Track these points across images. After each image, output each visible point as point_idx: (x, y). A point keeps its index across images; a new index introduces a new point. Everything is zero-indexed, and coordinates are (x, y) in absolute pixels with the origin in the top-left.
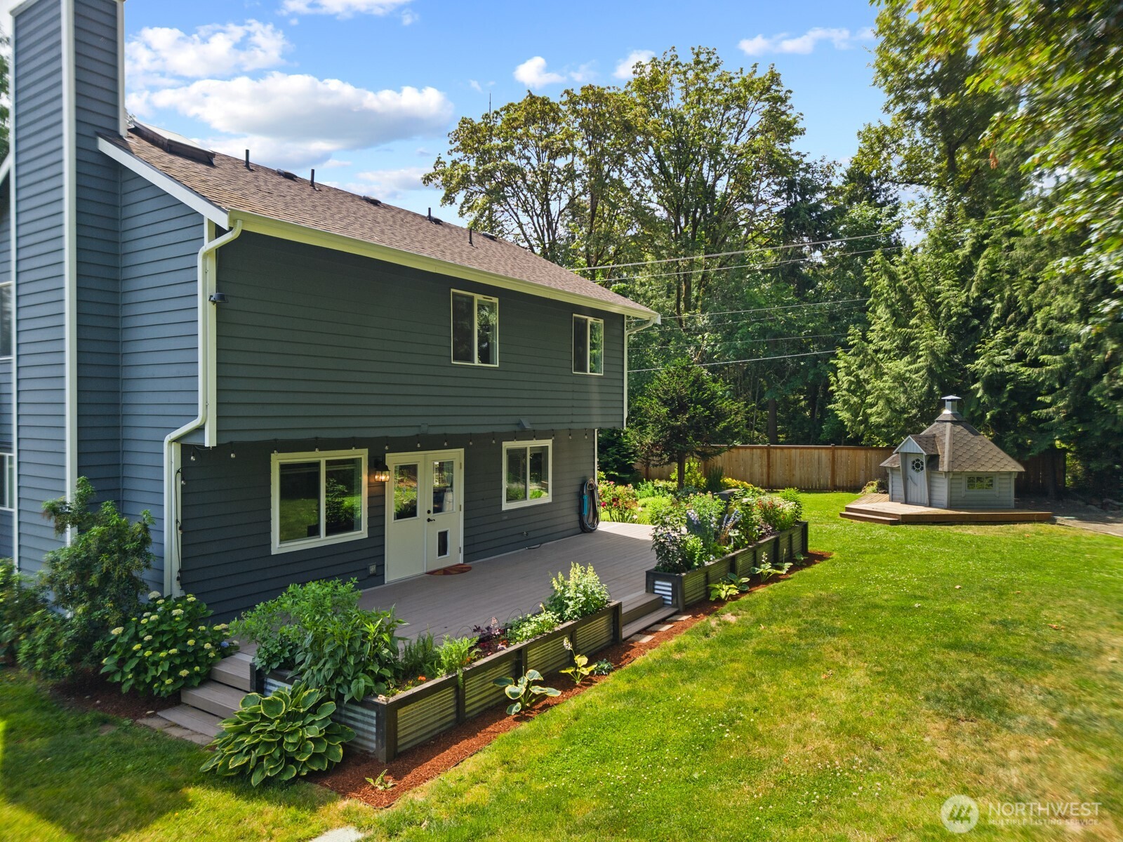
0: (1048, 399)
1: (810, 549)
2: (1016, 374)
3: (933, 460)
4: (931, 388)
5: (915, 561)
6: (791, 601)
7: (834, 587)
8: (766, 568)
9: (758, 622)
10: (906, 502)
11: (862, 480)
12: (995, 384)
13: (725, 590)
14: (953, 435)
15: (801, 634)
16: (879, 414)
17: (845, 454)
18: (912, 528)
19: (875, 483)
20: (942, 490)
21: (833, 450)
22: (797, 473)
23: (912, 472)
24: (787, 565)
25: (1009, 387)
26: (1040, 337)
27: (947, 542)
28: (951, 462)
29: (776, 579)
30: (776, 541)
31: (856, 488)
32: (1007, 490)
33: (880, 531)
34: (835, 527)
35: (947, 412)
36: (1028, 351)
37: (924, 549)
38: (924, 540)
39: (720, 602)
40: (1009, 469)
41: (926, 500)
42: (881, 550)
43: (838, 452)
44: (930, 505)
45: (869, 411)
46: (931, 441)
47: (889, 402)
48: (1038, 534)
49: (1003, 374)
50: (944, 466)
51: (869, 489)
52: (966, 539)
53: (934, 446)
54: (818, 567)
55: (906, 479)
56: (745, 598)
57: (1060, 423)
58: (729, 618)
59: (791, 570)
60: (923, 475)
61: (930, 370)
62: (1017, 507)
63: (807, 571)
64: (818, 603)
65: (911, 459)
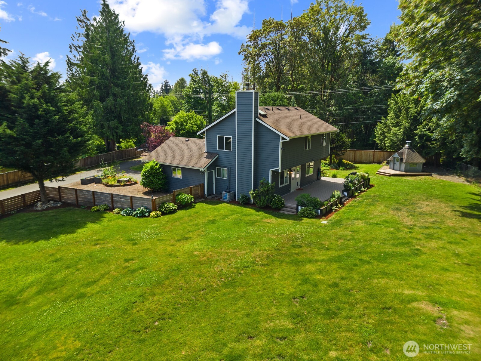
0: (435, 142)
1: (370, 184)
2: (427, 134)
3: (402, 159)
4: (404, 137)
5: (394, 187)
6: (369, 196)
7: (377, 193)
8: (363, 189)
9: (364, 199)
10: (394, 170)
11: (382, 160)
12: (421, 137)
13: (356, 194)
14: (408, 152)
15: (372, 201)
16: (388, 143)
17: (378, 153)
18: (394, 177)
19: (386, 162)
20: (403, 167)
21: (374, 151)
22: (363, 158)
23: (396, 162)
24: (366, 188)
25: (425, 138)
26: (435, 125)
27: (402, 182)
28: (406, 160)
29: (364, 191)
30: (364, 183)
31: (380, 163)
32: (420, 167)
33: (386, 178)
34: (375, 177)
35: (407, 146)
36: (431, 128)
37: (396, 184)
38: (397, 181)
39: (356, 196)
40: (421, 162)
41: (399, 169)
42: (386, 184)
43: (375, 152)
44: (400, 171)
45: (386, 142)
46: (401, 154)
47: (392, 140)
48: (425, 179)
49: (424, 134)
50: (404, 161)
51: (384, 164)
52: (406, 181)
53: (402, 155)
54: (372, 188)
55: (394, 164)
56: (360, 195)
57: (437, 148)
58: (358, 199)
59: (367, 189)
60: (399, 163)
61: (404, 132)
62: (422, 171)
63: (370, 189)
64: (374, 196)
65: (396, 159)
